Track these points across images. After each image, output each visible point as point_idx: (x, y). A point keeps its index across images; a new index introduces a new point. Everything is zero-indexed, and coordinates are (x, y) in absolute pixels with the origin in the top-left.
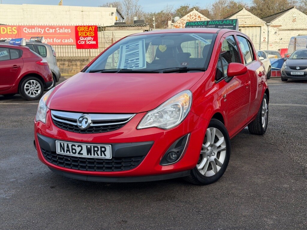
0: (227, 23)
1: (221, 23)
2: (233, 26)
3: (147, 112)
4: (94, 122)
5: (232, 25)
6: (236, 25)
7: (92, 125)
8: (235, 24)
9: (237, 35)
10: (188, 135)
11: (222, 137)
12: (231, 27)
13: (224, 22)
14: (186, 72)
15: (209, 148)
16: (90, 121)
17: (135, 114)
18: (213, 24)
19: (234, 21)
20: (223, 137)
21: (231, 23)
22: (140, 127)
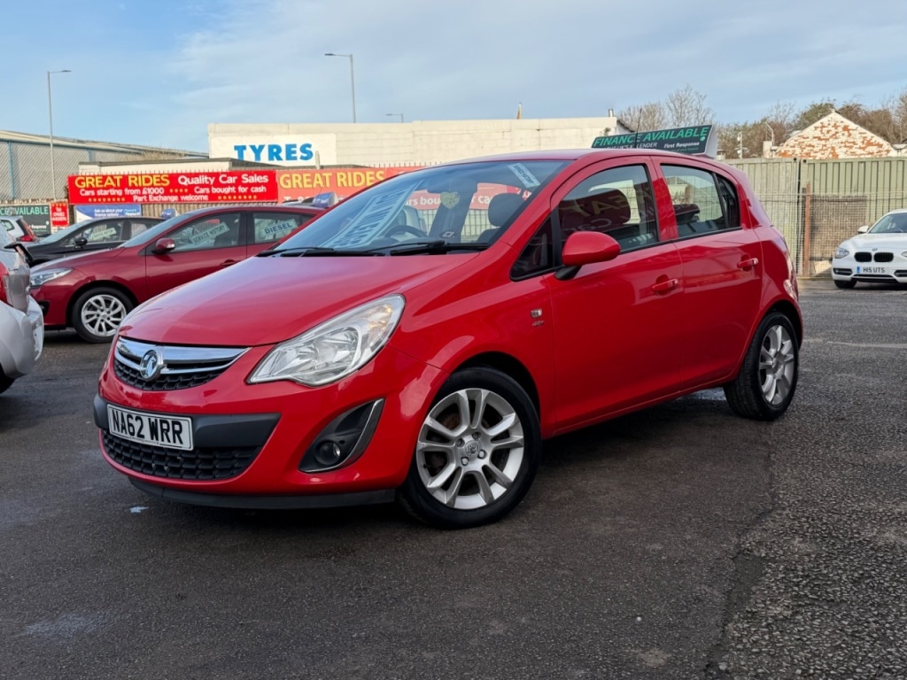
0: (686, 136)
1: (671, 137)
2: (698, 144)
3: (276, 344)
4: (171, 365)
5: (697, 139)
6: (706, 140)
7: (165, 371)
8: (703, 139)
9: (662, 164)
10: (374, 402)
11: (511, 413)
12: (695, 144)
13: (679, 135)
14: (445, 253)
15: (468, 439)
16: (160, 362)
17: (248, 349)
18: (654, 139)
19: (703, 131)
20: (514, 414)
21: (695, 135)
22: (254, 379)
